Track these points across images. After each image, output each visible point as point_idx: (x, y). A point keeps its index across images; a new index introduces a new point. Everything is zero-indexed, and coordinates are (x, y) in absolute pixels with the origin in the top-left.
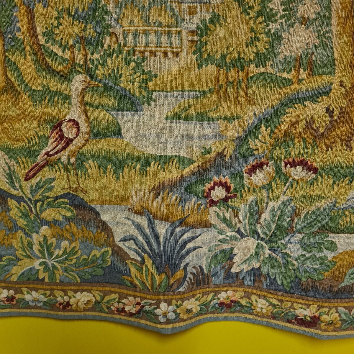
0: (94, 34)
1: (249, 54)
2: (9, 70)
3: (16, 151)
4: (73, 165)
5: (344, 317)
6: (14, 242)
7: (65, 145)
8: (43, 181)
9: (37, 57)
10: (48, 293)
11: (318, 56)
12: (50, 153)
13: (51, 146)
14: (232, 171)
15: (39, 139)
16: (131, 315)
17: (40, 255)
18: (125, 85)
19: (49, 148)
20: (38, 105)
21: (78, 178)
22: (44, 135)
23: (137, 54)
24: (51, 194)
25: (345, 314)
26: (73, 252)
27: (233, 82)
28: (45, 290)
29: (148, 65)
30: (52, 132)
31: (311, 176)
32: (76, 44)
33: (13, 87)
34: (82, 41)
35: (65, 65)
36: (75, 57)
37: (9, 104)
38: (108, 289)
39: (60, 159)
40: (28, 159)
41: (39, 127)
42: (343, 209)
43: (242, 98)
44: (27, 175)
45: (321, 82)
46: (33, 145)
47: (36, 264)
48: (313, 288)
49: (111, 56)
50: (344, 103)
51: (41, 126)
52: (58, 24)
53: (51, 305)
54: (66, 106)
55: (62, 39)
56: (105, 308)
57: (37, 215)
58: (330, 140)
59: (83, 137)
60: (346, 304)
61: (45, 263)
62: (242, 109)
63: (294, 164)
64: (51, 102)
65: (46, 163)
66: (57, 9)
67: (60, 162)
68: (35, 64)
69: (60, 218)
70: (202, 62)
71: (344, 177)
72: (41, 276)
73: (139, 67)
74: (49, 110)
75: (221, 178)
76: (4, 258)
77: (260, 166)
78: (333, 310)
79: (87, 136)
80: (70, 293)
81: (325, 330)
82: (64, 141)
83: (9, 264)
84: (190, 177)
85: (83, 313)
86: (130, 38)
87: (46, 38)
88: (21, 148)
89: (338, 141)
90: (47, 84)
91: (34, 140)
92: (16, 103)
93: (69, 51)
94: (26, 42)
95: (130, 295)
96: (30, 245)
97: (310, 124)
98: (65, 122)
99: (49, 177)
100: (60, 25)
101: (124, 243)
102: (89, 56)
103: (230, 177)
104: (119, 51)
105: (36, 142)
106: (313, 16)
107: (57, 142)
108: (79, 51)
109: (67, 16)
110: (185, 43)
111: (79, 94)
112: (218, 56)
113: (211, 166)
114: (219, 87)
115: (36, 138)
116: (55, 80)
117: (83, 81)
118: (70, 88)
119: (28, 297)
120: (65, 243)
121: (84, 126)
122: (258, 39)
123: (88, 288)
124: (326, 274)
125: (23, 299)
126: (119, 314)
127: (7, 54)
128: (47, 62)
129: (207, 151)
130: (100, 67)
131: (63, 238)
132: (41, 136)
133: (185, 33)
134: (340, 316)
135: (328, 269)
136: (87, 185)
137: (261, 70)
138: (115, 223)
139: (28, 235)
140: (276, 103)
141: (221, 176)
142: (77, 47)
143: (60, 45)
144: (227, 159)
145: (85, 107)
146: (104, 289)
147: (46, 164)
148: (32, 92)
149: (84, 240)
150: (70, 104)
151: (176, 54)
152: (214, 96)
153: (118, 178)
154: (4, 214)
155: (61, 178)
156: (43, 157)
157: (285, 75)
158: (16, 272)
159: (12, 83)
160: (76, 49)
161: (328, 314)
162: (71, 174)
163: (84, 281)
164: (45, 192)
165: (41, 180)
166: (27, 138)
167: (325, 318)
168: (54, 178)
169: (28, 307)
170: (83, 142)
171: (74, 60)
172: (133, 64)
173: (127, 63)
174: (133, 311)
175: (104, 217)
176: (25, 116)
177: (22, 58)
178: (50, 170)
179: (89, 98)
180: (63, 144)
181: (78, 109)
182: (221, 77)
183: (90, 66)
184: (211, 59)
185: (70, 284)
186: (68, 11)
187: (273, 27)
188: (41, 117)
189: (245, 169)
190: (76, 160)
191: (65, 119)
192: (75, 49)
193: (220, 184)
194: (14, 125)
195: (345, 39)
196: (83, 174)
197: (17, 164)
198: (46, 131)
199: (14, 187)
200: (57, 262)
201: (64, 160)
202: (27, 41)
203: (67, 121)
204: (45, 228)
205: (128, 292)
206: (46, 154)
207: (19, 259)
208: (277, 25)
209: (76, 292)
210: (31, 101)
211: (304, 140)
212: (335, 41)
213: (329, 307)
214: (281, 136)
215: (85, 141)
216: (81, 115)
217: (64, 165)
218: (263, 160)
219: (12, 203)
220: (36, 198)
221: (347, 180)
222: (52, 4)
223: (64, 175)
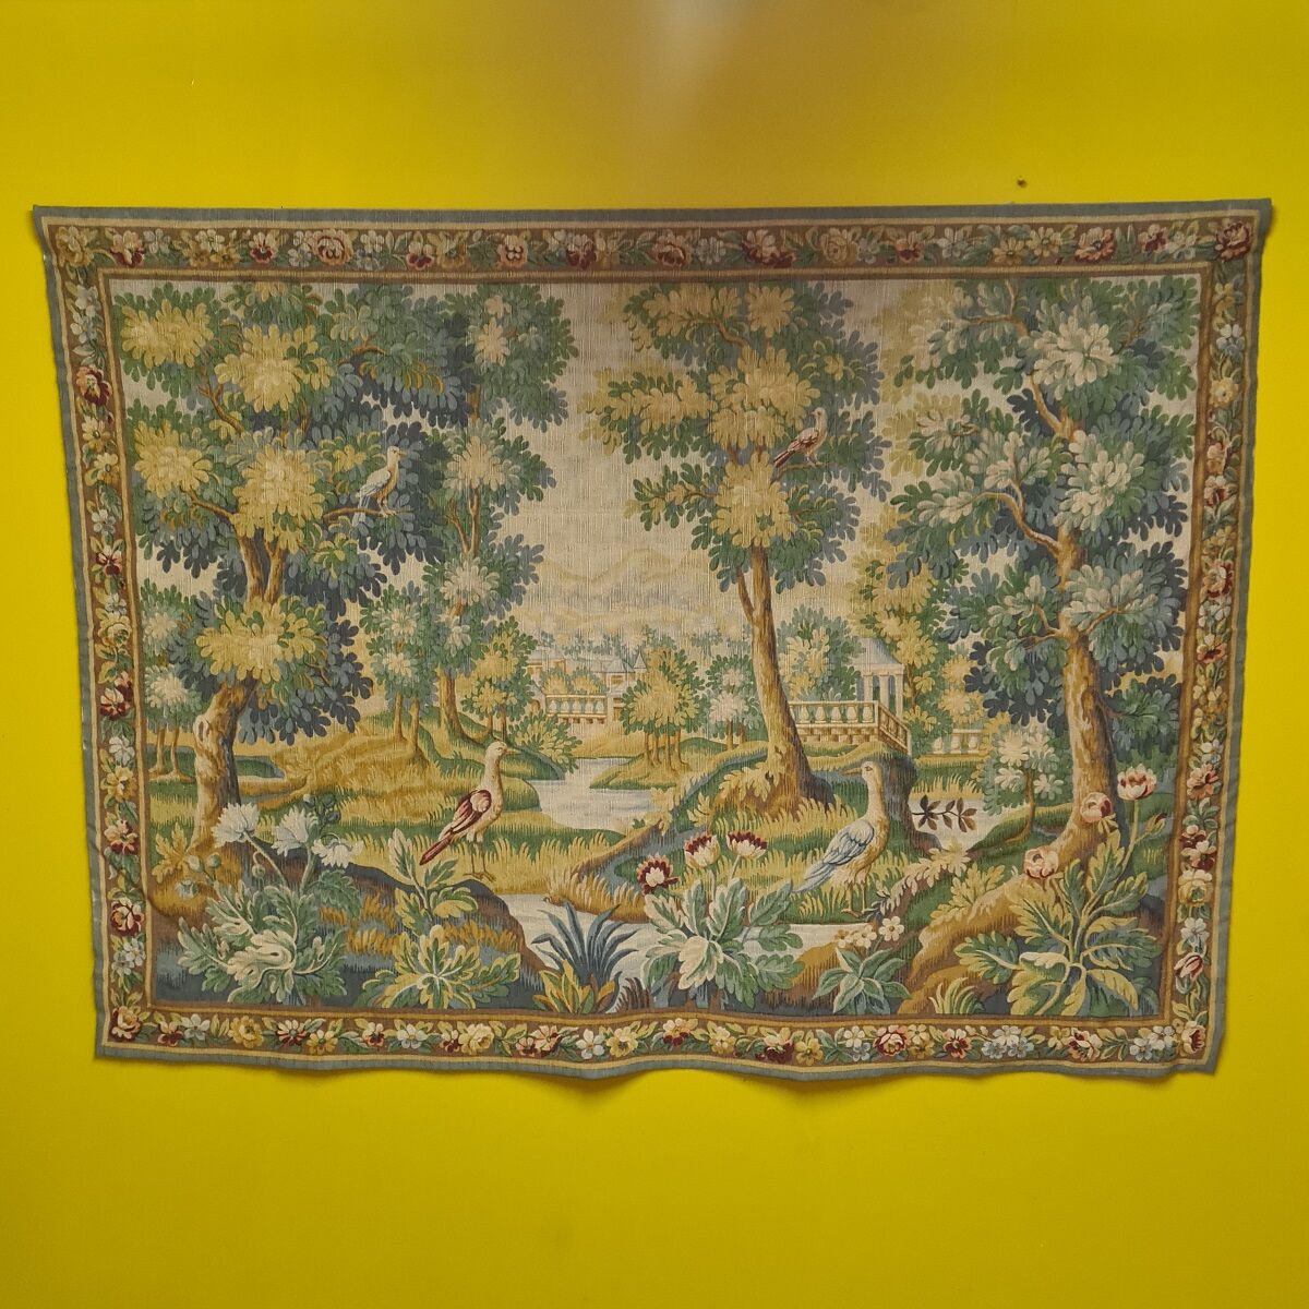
0: (515, 701)
1: (679, 720)
2: (420, 738)
3: (414, 828)
4: (480, 844)
5: (825, 1044)
6: (394, 949)
7: (472, 820)
8: (441, 865)
9: (453, 725)
10: (430, 1026)
11: (749, 722)
12: (454, 830)
13: (456, 822)
14: (670, 848)
15: (443, 814)
16: (544, 1054)
17: (425, 967)
18: (546, 751)
19: (453, 824)
20: (446, 775)
21: (484, 861)
23: (560, 721)
24: (450, 881)
25: (827, 1039)
26: (470, 963)
27: (664, 748)
28: (425, 1021)
29: (571, 731)
30: (459, 805)
31: (760, 852)
32: (495, 712)
33: (422, 756)
34: (502, 709)
35: (481, 732)
36: (494, 724)
37: (414, 774)
38: (513, 1017)
39: (465, 837)
40: (427, 838)
41: (445, 799)
42: (802, 892)
43: (675, 764)
44: (423, 858)
45: (755, 749)
46: (435, 821)
47: (419, 982)
48: (781, 1002)
49: (532, 723)
50: (782, 769)
51: (447, 799)
52: (478, 692)
53: (431, 1047)
55: (481, 707)
56: (507, 1049)
57: (429, 911)
58: (775, 809)
59: (494, 810)
60: (826, 1025)
61: (431, 980)
62: (676, 775)
63: (740, 838)
64: (462, 771)
65: (449, 842)
66: (478, 680)
68: (449, 732)
69: (457, 914)
70: (629, 728)
71: (797, 853)
72: (423, 1002)
73: (562, 733)
74: (458, 780)
75: (658, 857)
76: (377, 974)
77: (702, 841)
78: (810, 1034)
79: (499, 809)
80: (460, 1026)
81: (804, 1065)
82: (472, 815)
83: (383, 983)
84: (619, 855)
85: (475, 1059)
86: (553, 706)
87: (464, 706)
88: (421, 825)
89: (783, 811)
90: (460, 752)
91: (437, 815)
92: (422, 773)
93: (487, 719)
95: (543, 1024)
96: (415, 952)
97: (751, 792)
98: (475, 793)
99: (450, 860)
100: (480, 693)
101: (539, 945)
102: (508, 723)
103: (669, 856)
104: (541, 718)
105: (439, 817)
106: (738, 684)
107: (463, 817)
108: (498, 718)
109: (488, 685)
110: (610, 710)
111: (495, 762)
112: (646, 722)
113: (644, 843)
114: (649, 752)
115: (440, 812)
116: (469, 748)
117: (499, 749)
119: (401, 1035)
120: (461, 948)
121: (496, 798)
122: (687, 705)
123: (486, 1017)
124: (795, 981)
125: (395, 1038)
126: (527, 1057)
127: (420, 722)
128: (462, 729)
129: (639, 824)
130: (520, 734)
131: (459, 941)
132: (446, 809)
133: (610, 701)
134: (820, 1042)
135: (795, 973)
136: (494, 868)
137: (693, 735)
138: (527, 919)
139: (414, 938)
140: (712, 769)
141: (657, 855)
142: (496, 714)
143: (479, 712)
144: (663, 834)
145: (499, 777)
146: (508, 1017)
147: (448, 844)
148: (443, 762)
149: (486, 943)
150: (483, 772)
151: (602, 721)
152: (644, 762)
153: (533, 859)
154: (387, 910)
155: (464, 861)
156: (445, 834)
157: (718, 740)
158: (392, 992)
159: (421, 752)
160: (494, 717)
161: (804, 1040)
163: (482, 1007)
164: (442, 879)
165: (439, 863)
166: (429, 813)
167: (801, 1046)
168: (455, 861)
169: (401, 1051)
170: (494, 816)
171: (492, 727)
172: (555, 731)
173: (550, 729)
174: (547, 1048)
175: (513, 912)
176: (430, 787)
177: (435, 726)
178: (452, 851)
179: (505, 766)
181: (491, 778)
182: (651, 743)
183: (509, 732)
184: (638, 724)
185: (462, 1011)
186: (490, 681)
187: (700, 693)
188: (448, 789)
189: (686, 847)
191: (476, 789)
193: (657, 865)
194: (416, 798)
195: (772, 706)
197: (413, 844)
198: (453, 803)
199: (405, 873)
200: (447, 978)
201: (470, 838)
202: (444, 709)
203: (478, 793)
204: (437, 927)
205: (541, 1019)
206: (449, 831)
207: (398, 974)
208: (705, 692)
209: (468, 1023)
210: (440, 771)
211: (747, 809)
212: (764, 709)
213: (803, 1029)
214: (722, 806)
215: (497, 814)
216: (494, 785)
217: (469, 844)
218: (704, 834)
219: (400, 894)
220: (430, 887)
221: (800, 855)
222: (474, 674)
223: (468, 858)
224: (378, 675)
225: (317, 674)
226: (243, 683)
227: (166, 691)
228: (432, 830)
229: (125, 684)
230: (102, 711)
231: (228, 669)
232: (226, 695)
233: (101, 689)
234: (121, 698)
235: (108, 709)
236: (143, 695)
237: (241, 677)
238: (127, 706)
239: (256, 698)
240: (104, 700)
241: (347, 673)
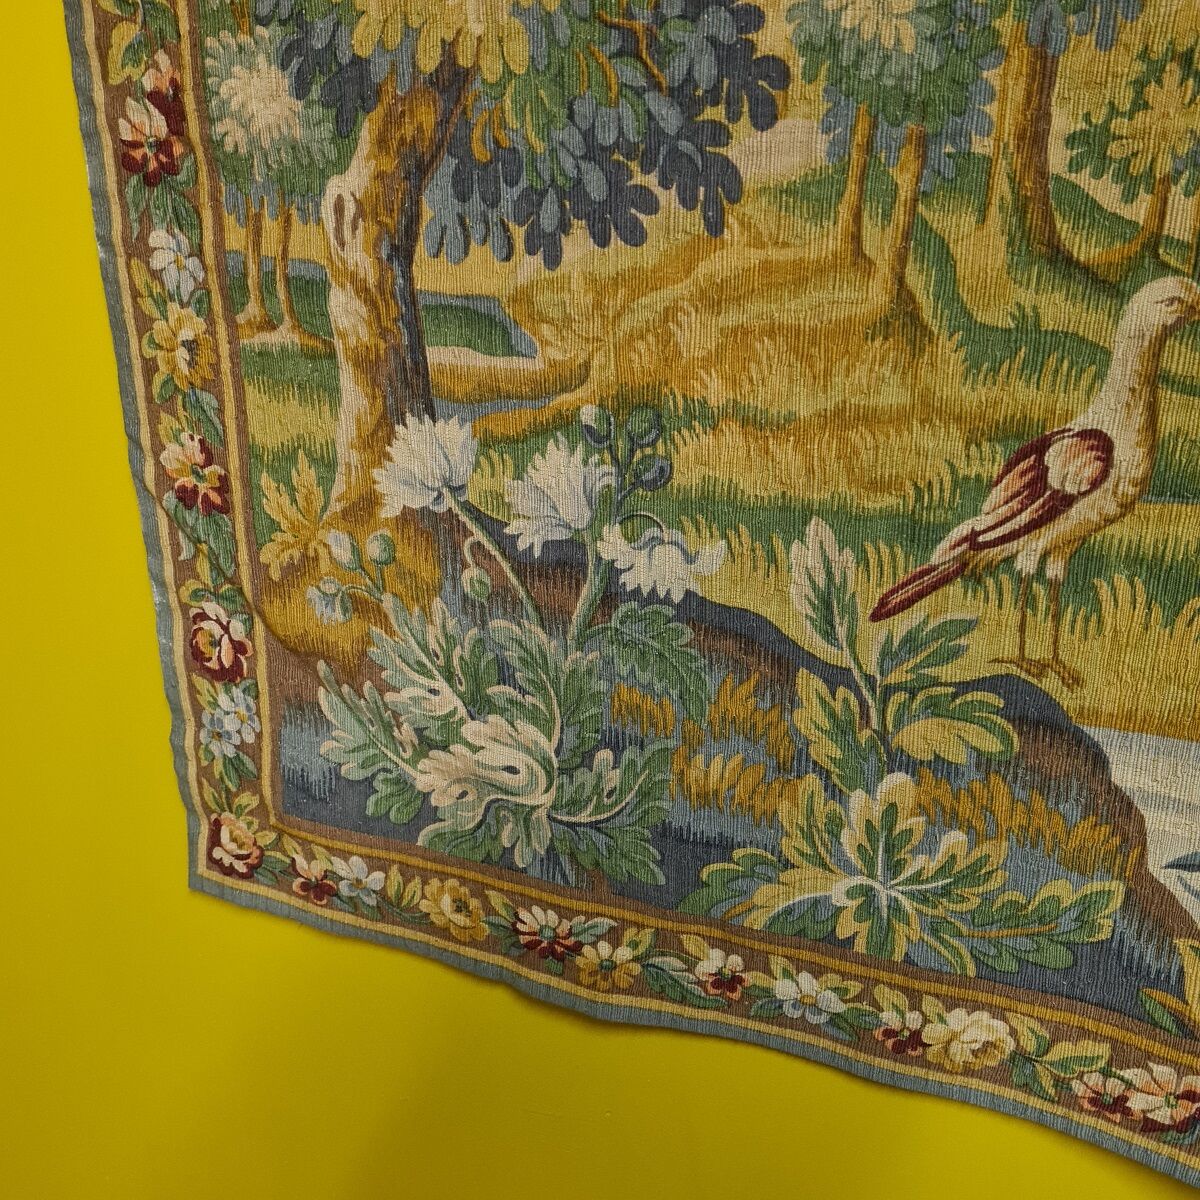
2: (916, 259)
3: (865, 520)
4: (1053, 586)
6: (784, 807)
7: (1041, 516)
8: (930, 626)
9: (1025, 217)
10: (855, 987)
12: (981, 539)
13: (990, 517)
15: (955, 490)
16: (1149, 1127)
17: (859, 864)
19: (980, 522)
20: (981, 376)
21: (1057, 631)
22: (978, 477)
24: (949, 672)
26: (975, 874)
28: (844, 975)
30: (1009, 468)
32: (1181, 173)
33: (914, 317)
35: (1118, 245)
36: (1168, 218)
37: (883, 370)
38: (1075, 1020)
39: (1010, 560)
40: (899, 551)
41: (967, 447)
44: (883, 602)
46: (929, 508)
47: (838, 890)
51: (973, 447)
52: (1134, 103)
53: (855, 1030)
54: (1084, 383)
55: (1135, 154)
56: (1047, 1083)
57: (883, 735)
59: (1115, 493)
61: (868, 893)
64: (1033, 368)
65: (962, 570)
66: (1144, 55)
67: (1010, 569)
68: (1010, 243)
69: (959, 756)
72: (843, 932)
74: (1017, 395)
76: (738, 853)
79: (1131, 490)
80: (929, 1005)
82: (1041, 500)
83: (750, 874)
85: (959, 1080)
87: (1075, 152)
88: (888, 515)
90: (1035, 308)
91: (936, 492)
92: (908, 369)
93: (1149, 197)
94: (1001, 168)
95: (1163, 1061)
96: (835, 825)
98: (1064, 438)
99: (958, 616)
100: (1140, 104)
101: (1185, 874)
105: (941, 498)
107: (1015, 504)
108: (1187, 194)
109: (1178, 74)
111: (1146, 343)
115: (947, 485)
116: (1067, 295)
117: (1172, 301)
118: (1116, 322)
119: (784, 989)
120: (954, 840)
121: (1129, 457)
123: (997, 1000)
125: (768, 992)
126: (1098, 1115)
127: (921, 208)
128: (1054, 232)
131: (953, 820)
132: (966, 478)
136: (1083, 652)
138: (1163, 803)
139: (834, 793)
142: (1183, 182)
143: (1124, 174)
145: (1154, 393)
146: (1058, 1016)
147: (958, 573)
148: (976, 336)
149: (1029, 838)
150: (1100, 376)
154: (774, 715)
155: (999, 624)
156: (953, 547)
158: (769, 901)
159: (914, 302)
160: (1177, 191)
162: (1035, 615)
163: (989, 976)
164: (928, 663)
165: (925, 622)
166: (915, 484)
168: (971, 622)
169: (781, 1020)
170: (1112, 509)
171: (1161, 227)
174: (1163, 1116)
175: (1124, 774)
176: (929, 410)
177: (969, 220)
178: (966, 593)
179: (1179, 357)
180: (1037, 511)
181: (1126, 396)
185: (939, 976)
186: (1187, 59)
188: (982, 418)
190: (1068, 570)
191: (1068, 426)
192: (1173, 188)
194: (881, 439)
196: (1079, 618)
197: (858, 563)
198: (989, 461)
199: (829, 635)
200: (911, 895)
201: (1026, 564)
202: (1004, 162)
203: (1073, 436)
204: (899, 778)
205: (1157, 1048)
206: (965, 539)
207: (788, 865)
209: (951, 1004)
210: (964, 362)
215: (1121, 506)
216: (1129, 416)
217: (1020, 580)
219: (809, 684)
220: (893, 678)
222: (1131, 36)
223: (1011, 615)
224: (808, 47)
225: (629, 51)
226: (434, 80)
227: (253, 106)
228: (917, 532)
229: (165, 87)
230: (127, 163)
231: (394, 38)
232: (392, 120)
233: (119, 95)
234: (158, 125)
235: (137, 154)
236: (207, 120)
237: (429, 61)
238: (178, 149)
239: (468, 126)
240: (127, 135)
241: (713, 41)
